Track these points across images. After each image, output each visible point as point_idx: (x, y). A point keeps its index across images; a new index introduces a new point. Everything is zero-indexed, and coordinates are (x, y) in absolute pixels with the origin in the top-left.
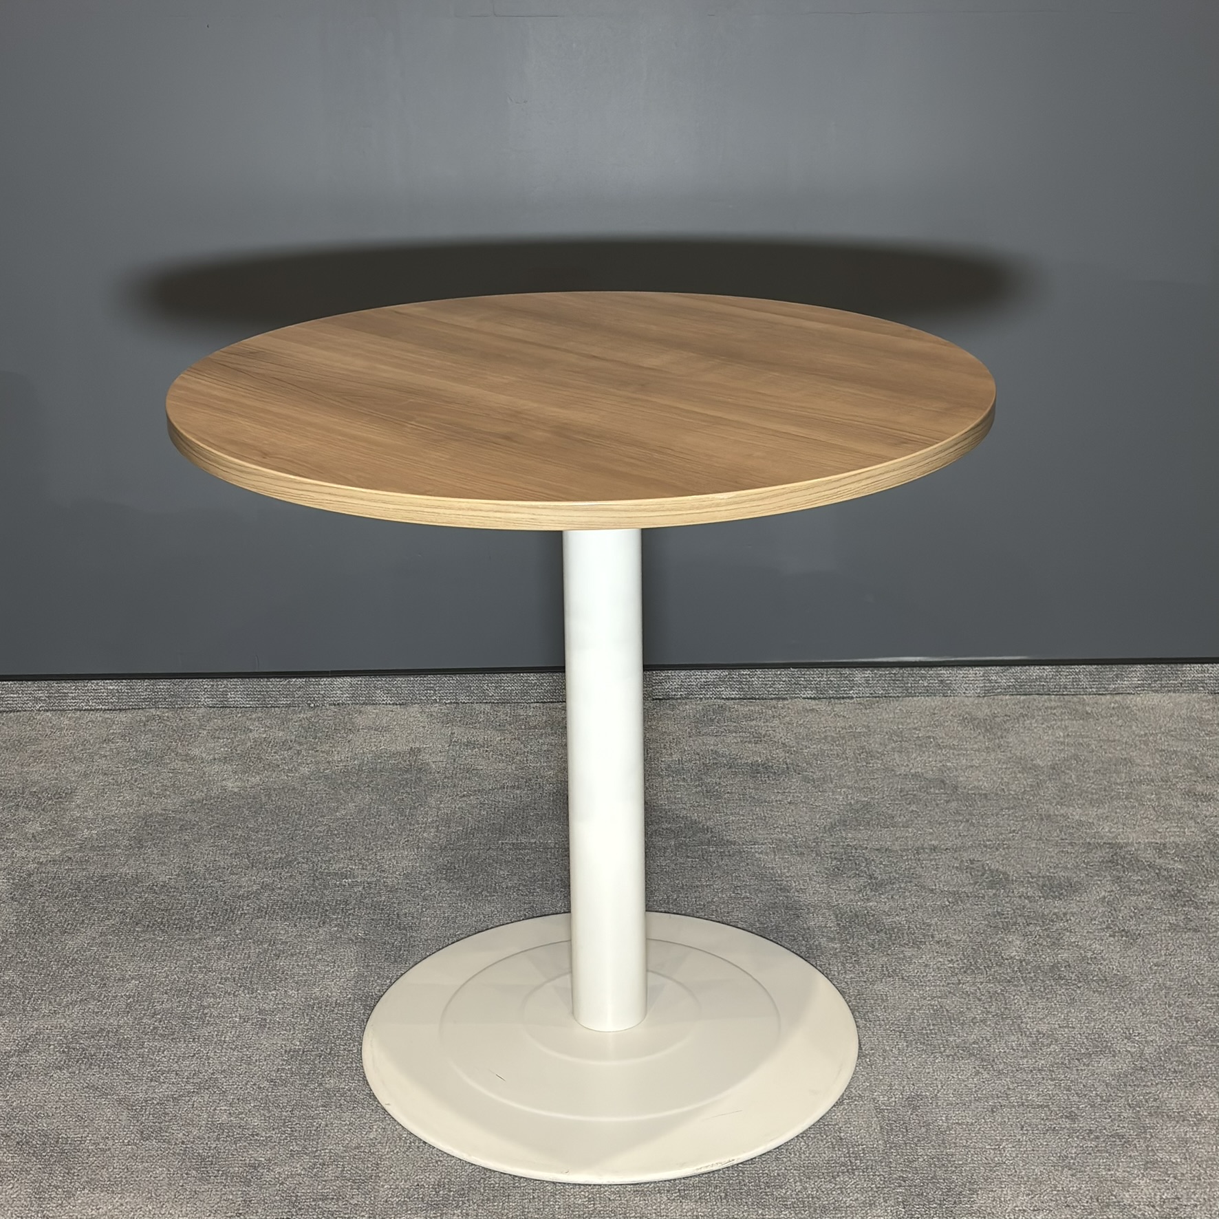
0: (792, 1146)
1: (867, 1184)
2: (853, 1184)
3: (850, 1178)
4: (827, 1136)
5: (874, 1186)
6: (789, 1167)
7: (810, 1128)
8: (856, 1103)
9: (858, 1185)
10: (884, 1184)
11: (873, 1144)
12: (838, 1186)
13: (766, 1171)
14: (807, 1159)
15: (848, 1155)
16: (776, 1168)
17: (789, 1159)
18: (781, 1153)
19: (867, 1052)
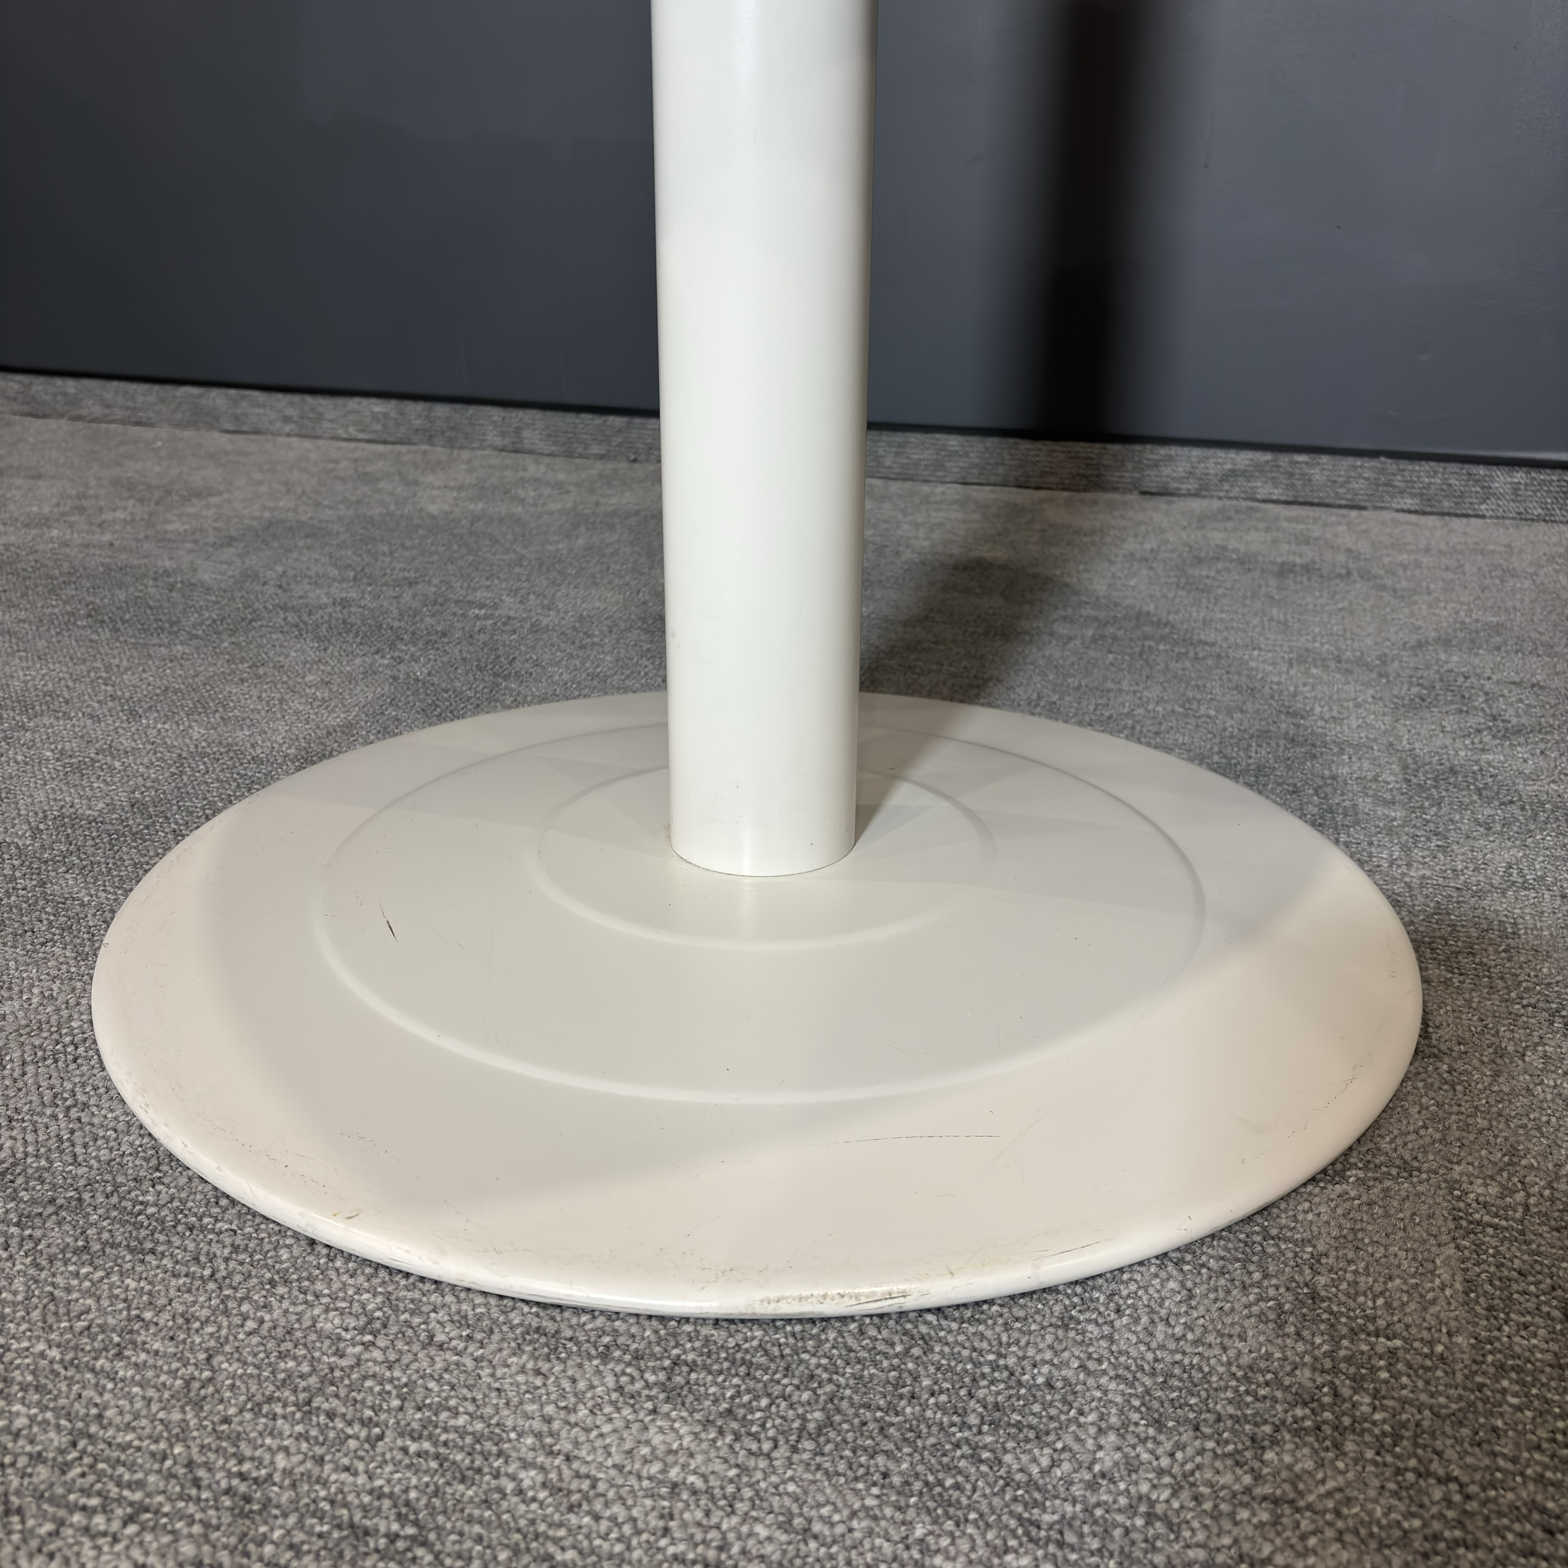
0: (1133, 1287)
1: (1390, 1510)
2: (1329, 1494)
3: (1321, 1464)
4: (1266, 1276)
5: (1417, 1523)
6: (1099, 1361)
7: (1213, 1236)
8: (1387, 1183)
9: (1349, 1501)
10: (1461, 1525)
11: (1431, 1343)
12: (1267, 1490)
13: (1011, 1361)
14: (1172, 1345)
15: (1328, 1363)
16: (1048, 1355)
17: (1106, 1329)
18: (1086, 1304)
19: (1443, 1047)
